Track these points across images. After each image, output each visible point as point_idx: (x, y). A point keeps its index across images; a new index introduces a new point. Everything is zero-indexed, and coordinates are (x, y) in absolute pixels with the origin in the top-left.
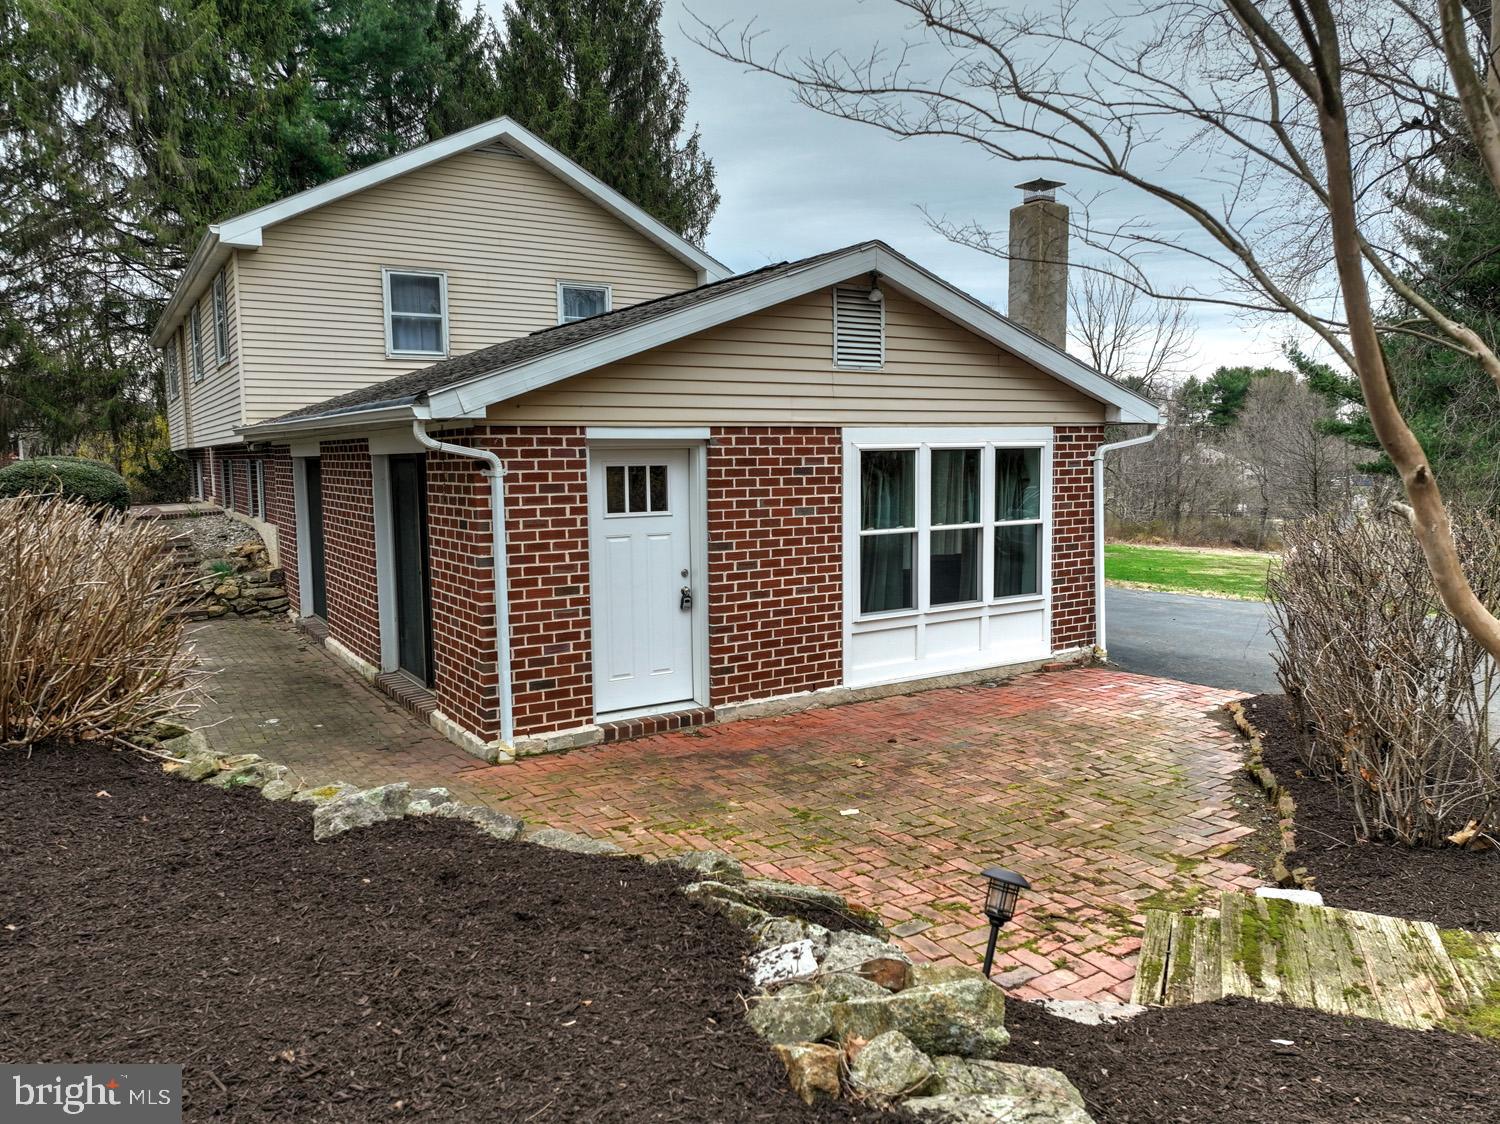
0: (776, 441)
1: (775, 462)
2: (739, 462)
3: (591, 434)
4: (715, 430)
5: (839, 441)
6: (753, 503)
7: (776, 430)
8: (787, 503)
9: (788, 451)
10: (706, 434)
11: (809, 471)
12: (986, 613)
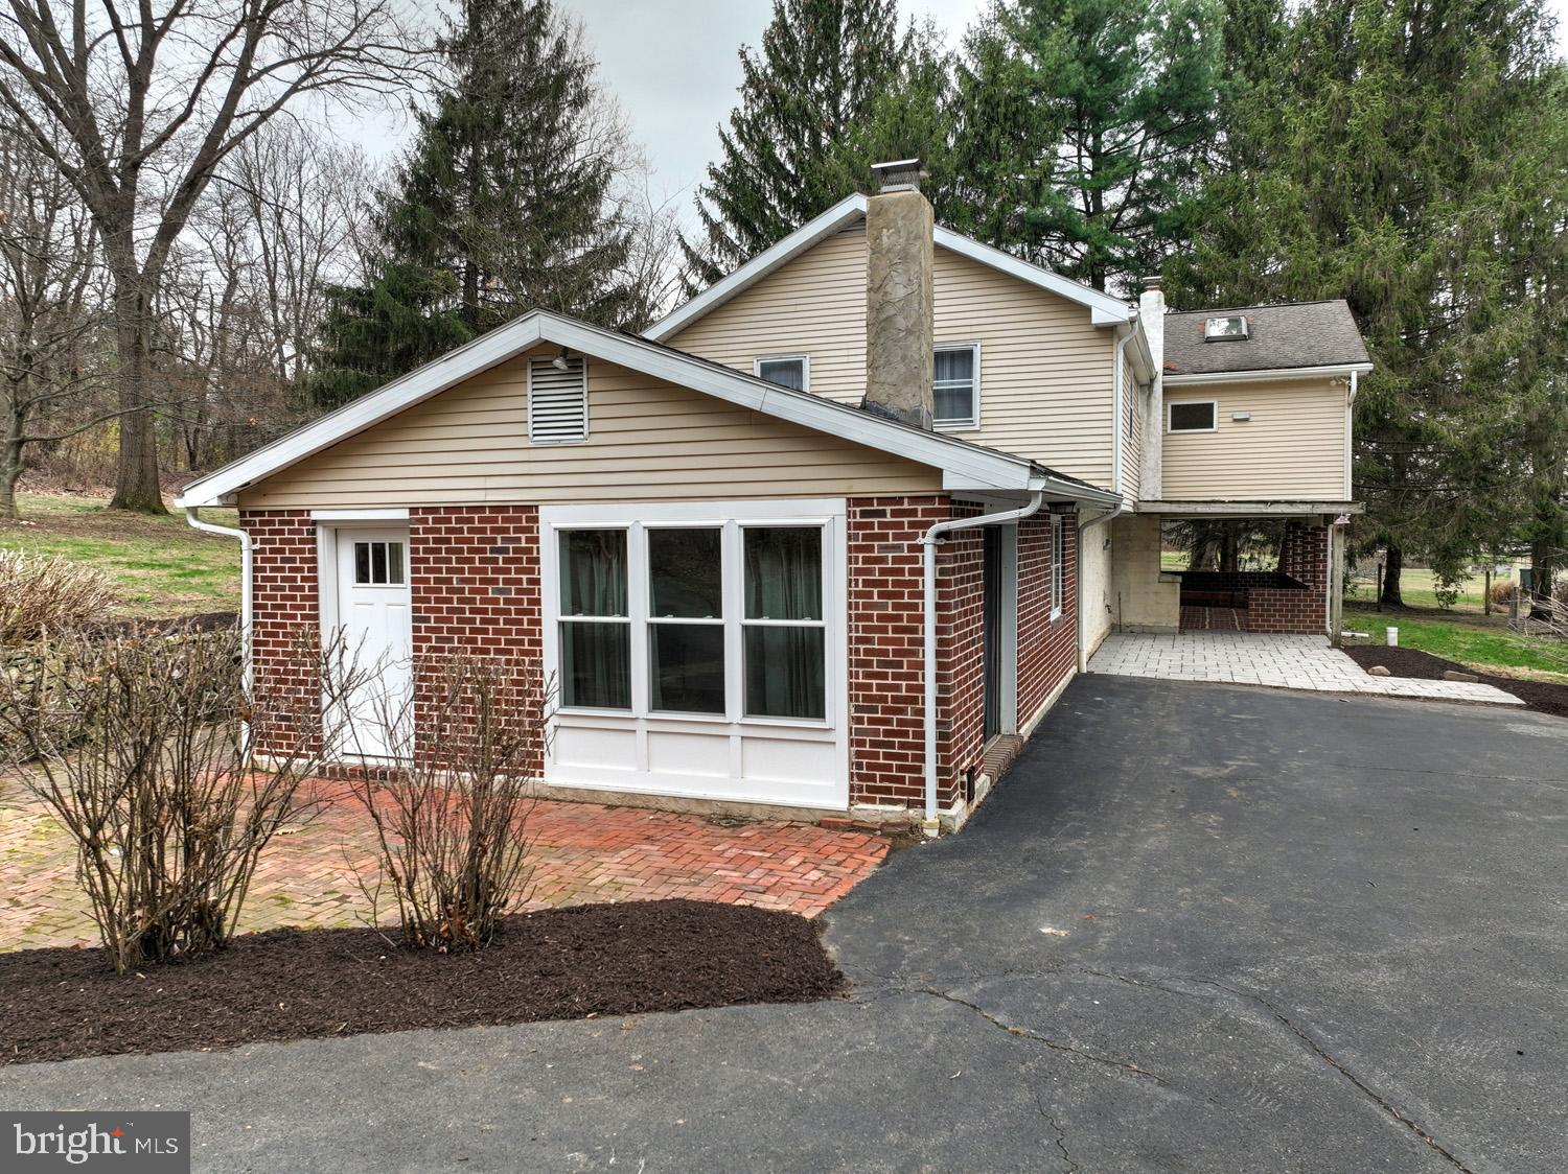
0: (471, 520)
1: (471, 541)
2: (436, 541)
3: (315, 516)
4: (413, 511)
5: (536, 520)
6: (449, 581)
7: (471, 509)
8: (483, 581)
9: (483, 531)
10: (404, 514)
11: (505, 550)
12: (735, 732)
